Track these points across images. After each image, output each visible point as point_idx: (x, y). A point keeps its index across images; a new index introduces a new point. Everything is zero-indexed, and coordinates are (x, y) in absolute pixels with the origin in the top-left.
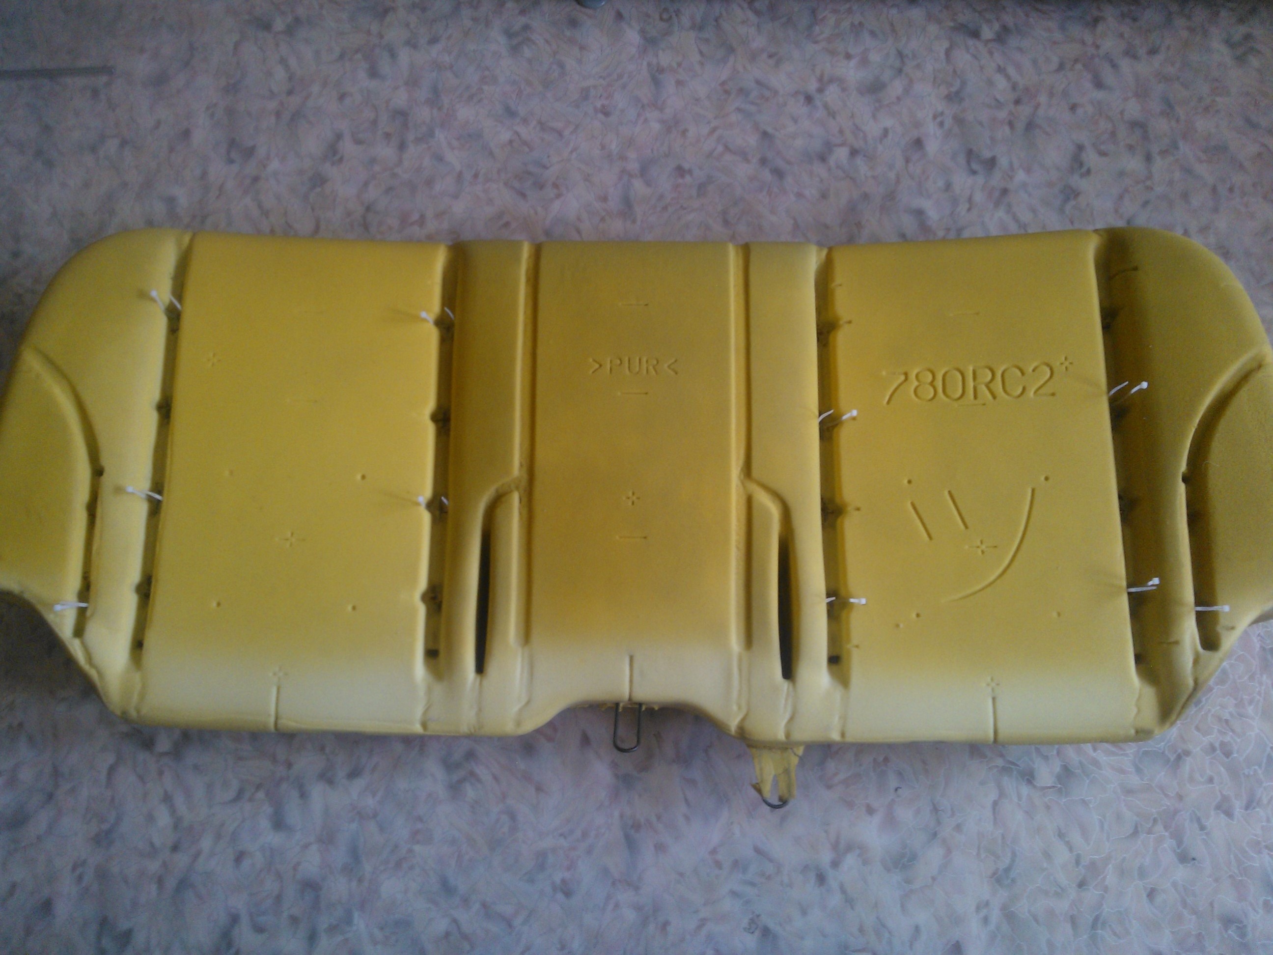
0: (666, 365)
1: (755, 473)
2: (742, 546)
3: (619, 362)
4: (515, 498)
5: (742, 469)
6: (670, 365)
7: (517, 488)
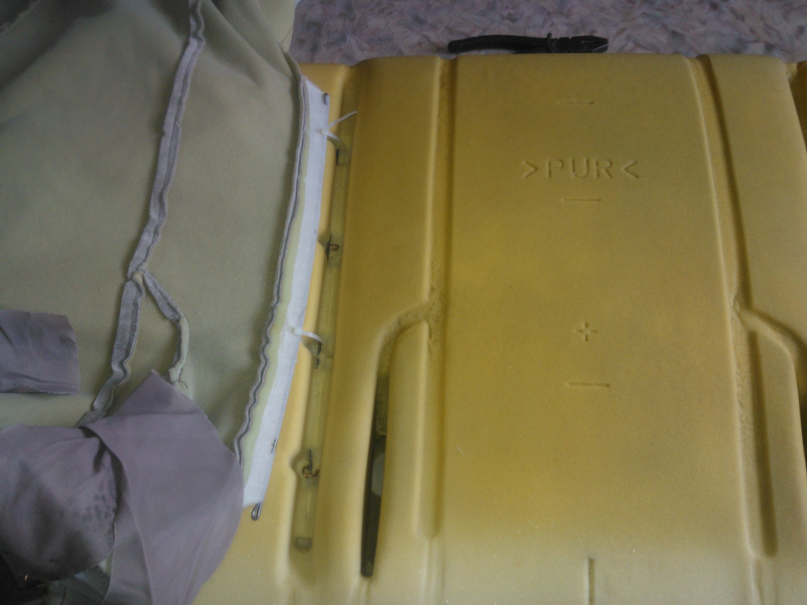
0: (623, 169)
1: (757, 301)
2: (748, 401)
3: (560, 165)
4: (424, 328)
5: (736, 298)
6: (629, 167)
7: (427, 319)
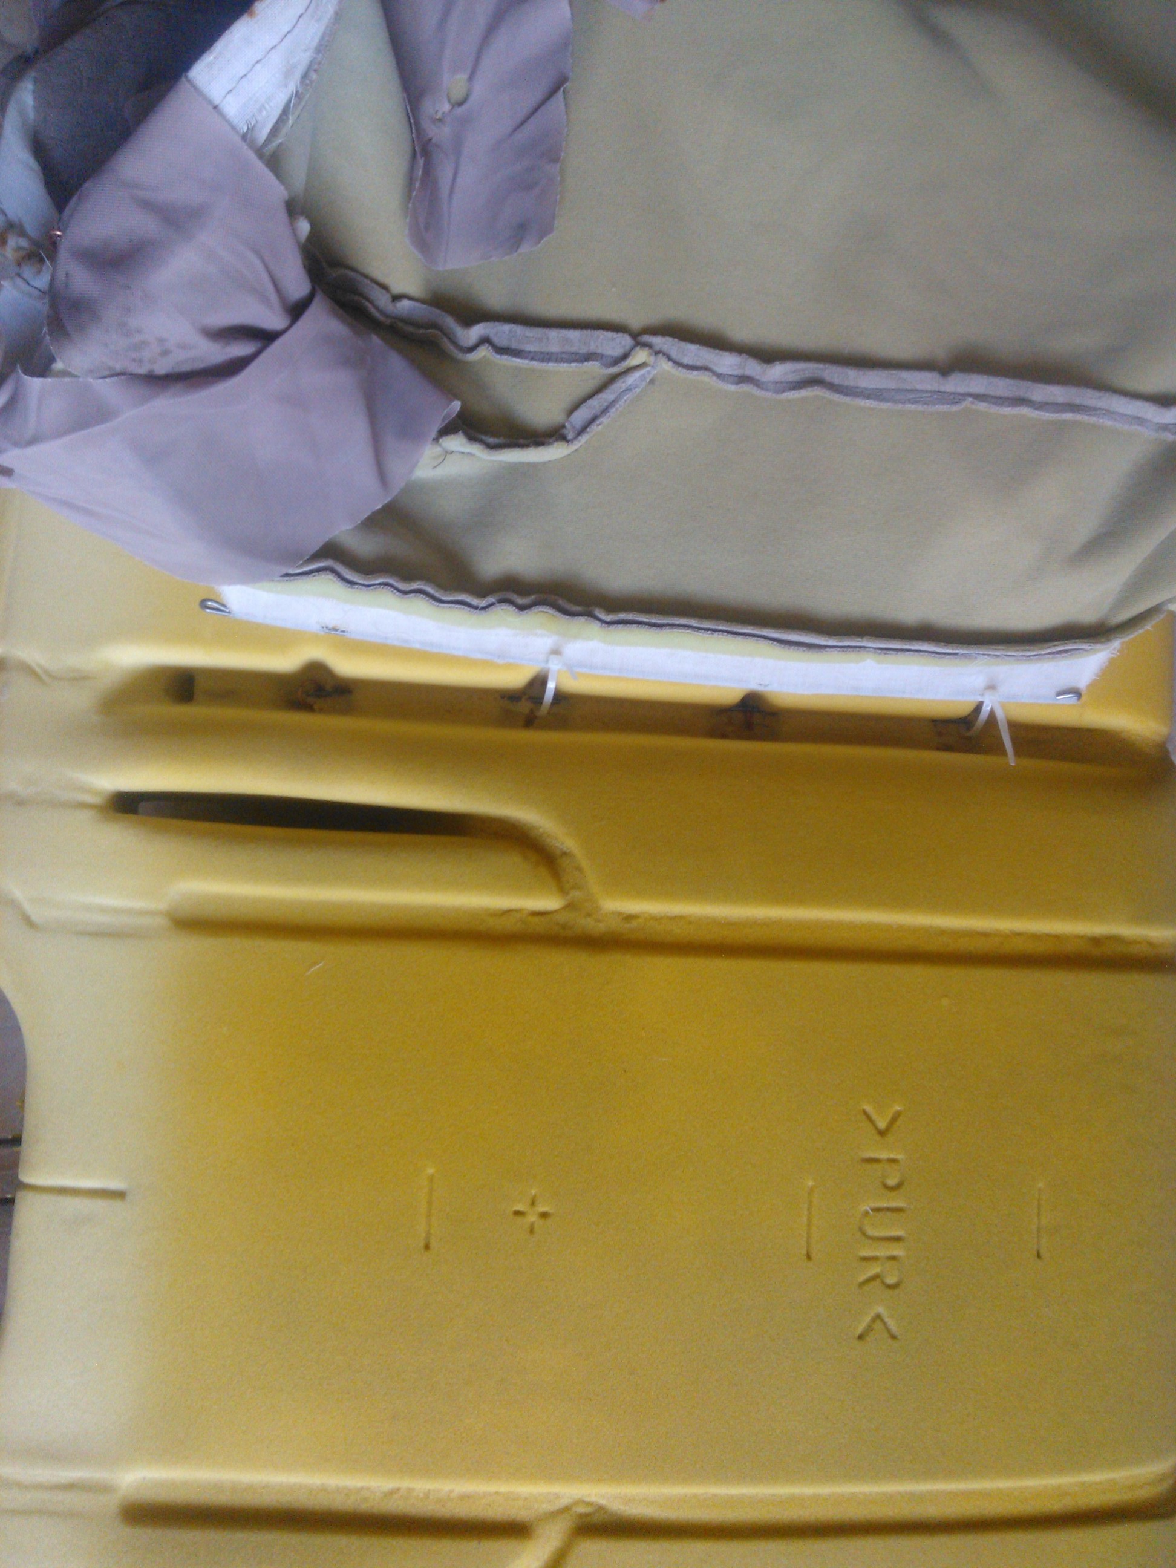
0: (881, 1309)
1: (592, 1549)
2: (397, 1506)
3: (891, 1182)
4: (549, 902)
5: (601, 1508)
6: (883, 1321)
7: (570, 906)
